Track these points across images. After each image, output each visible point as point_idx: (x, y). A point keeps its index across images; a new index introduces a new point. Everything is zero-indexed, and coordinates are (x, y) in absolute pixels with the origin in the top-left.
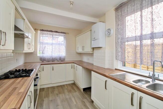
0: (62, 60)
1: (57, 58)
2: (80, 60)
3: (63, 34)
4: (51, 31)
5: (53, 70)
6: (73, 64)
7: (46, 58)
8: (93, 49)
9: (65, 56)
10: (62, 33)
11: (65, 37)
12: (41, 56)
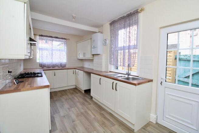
0: (63, 66)
1: (58, 65)
2: (81, 66)
3: (64, 40)
4: (51, 37)
5: (55, 75)
6: (74, 70)
7: (46, 64)
8: (93, 55)
9: (66, 63)
10: (62, 38)
11: (66, 43)
12: (41, 62)
